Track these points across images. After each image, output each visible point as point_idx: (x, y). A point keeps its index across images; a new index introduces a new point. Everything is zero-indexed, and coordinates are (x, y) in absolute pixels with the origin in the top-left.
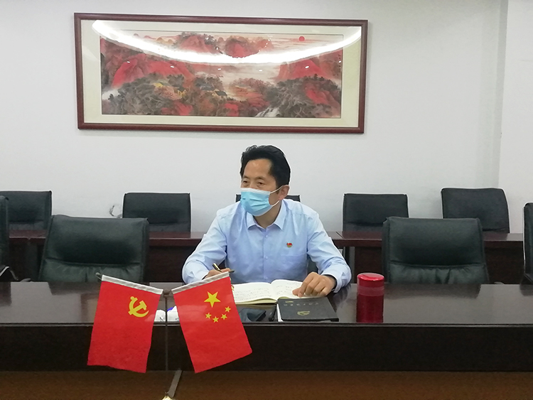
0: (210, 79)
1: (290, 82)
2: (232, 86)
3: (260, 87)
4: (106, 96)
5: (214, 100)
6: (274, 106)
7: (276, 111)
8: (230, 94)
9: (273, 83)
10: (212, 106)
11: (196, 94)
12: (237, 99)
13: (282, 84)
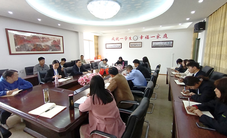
0: (39, 44)
1: (53, 45)
2: (44, 46)
3: (48, 46)
4: (17, 47)
5: (41, 48)
6: (51, 49)
7: (51, 50)
8: (43, 47)
9: (51, 45)
10: (40, 49)
11: (37, 47)
12: (45, 48)
13: (52, 46)
